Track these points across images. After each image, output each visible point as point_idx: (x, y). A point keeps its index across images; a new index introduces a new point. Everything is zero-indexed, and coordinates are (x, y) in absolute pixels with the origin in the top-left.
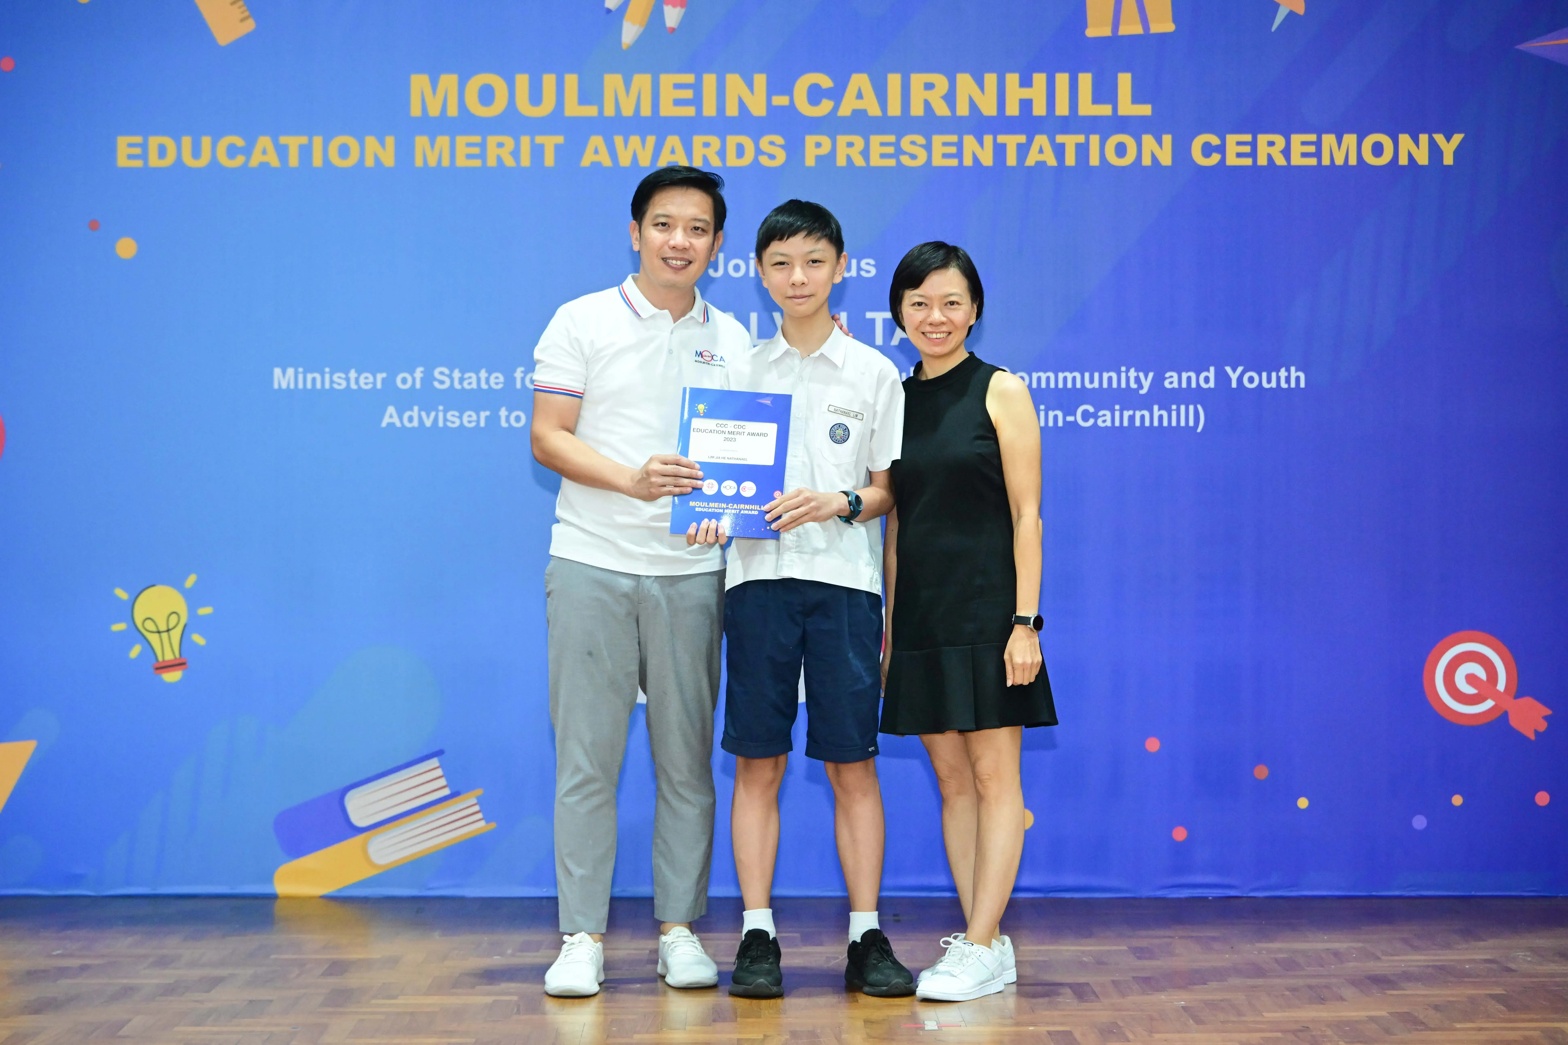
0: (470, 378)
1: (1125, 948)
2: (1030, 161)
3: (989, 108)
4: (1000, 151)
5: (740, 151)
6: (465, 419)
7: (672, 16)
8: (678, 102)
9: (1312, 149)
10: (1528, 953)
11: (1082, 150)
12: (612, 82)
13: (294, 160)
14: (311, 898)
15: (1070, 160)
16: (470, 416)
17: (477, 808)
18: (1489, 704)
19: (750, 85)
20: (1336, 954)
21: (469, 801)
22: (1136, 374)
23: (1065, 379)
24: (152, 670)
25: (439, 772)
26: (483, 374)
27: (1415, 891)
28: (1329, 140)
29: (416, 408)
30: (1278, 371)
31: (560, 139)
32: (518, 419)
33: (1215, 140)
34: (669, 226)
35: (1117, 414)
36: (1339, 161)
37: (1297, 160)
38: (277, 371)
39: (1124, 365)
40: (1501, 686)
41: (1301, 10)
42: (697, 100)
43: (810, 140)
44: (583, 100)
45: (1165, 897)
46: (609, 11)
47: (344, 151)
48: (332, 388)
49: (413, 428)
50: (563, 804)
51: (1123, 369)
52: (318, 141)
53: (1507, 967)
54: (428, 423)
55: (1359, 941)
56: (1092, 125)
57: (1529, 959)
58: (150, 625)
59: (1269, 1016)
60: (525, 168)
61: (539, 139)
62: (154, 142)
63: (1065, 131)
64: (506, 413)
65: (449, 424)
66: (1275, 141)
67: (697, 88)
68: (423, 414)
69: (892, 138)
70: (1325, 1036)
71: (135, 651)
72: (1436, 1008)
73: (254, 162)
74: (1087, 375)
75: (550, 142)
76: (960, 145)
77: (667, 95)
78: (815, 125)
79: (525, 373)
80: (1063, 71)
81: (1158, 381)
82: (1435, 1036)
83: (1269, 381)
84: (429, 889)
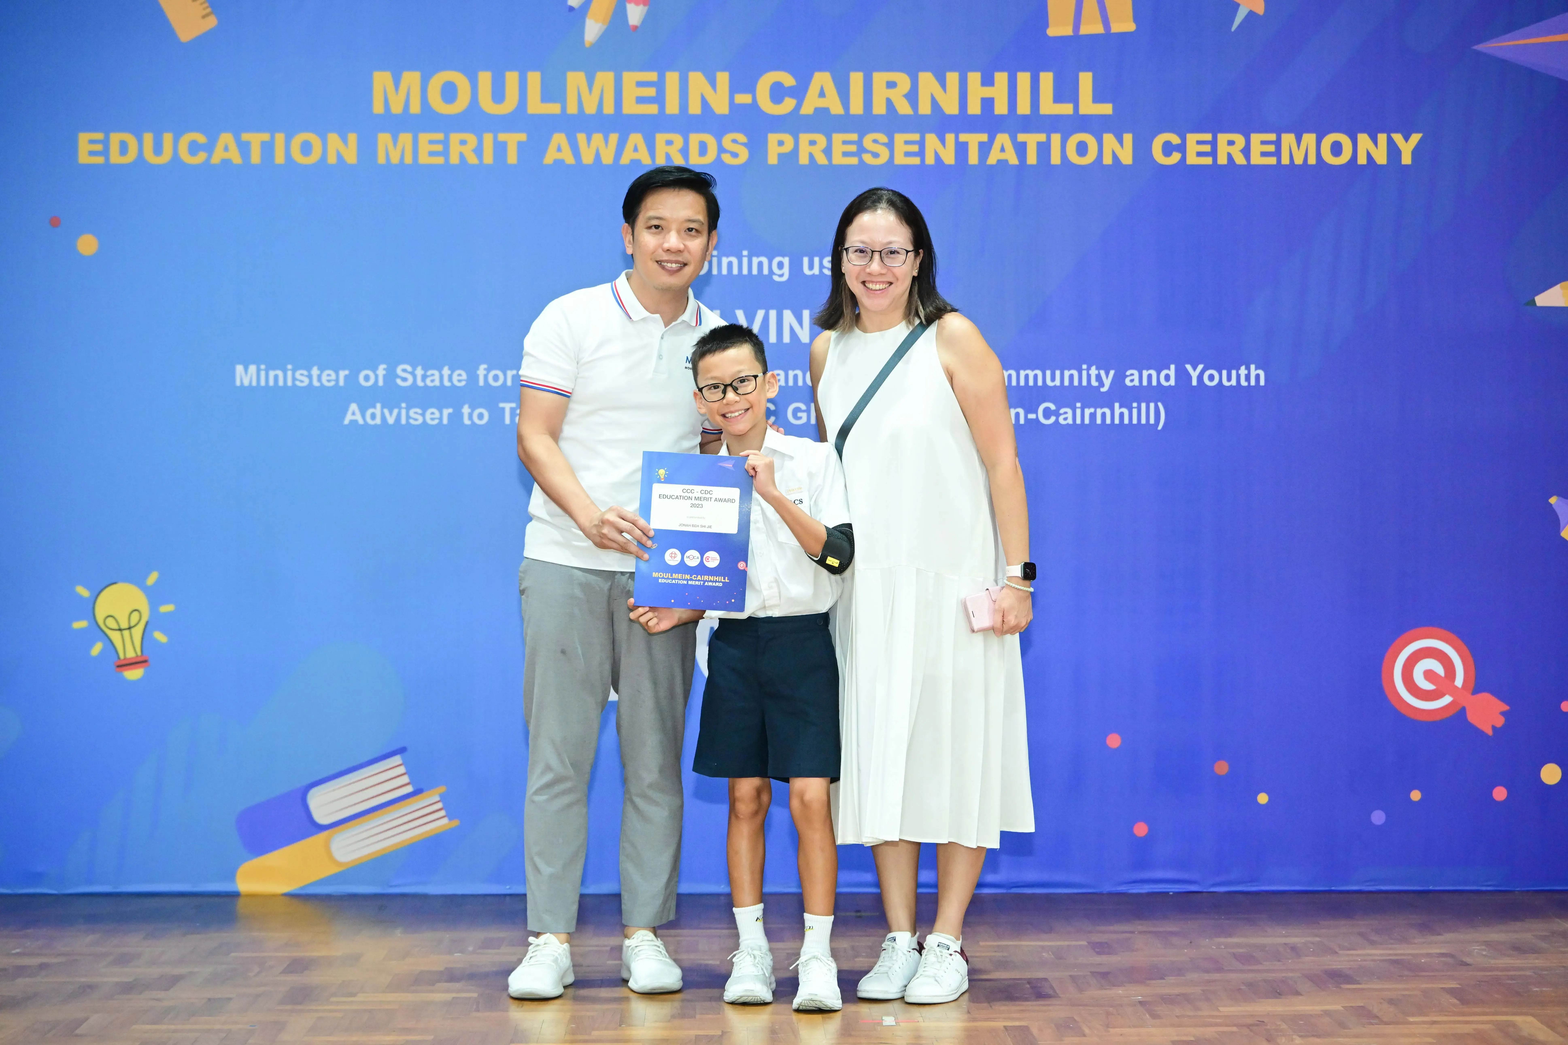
0: (433, 375)
1: (1085, 943)
2: (992, 160)
3: (951, 107)
4: (962, 149)
5: (703, 149)
6: (428, 416)
7: (635, 14)
8: (641, 100)
9: (1271, 148)
10: (1484, 947)
11: (1044, 149)
12: (575, 80)
13: (256, 157)
14: (273, 896)
15: (1032, 158)
16: (433, 413)
17: (440, 805)
18: (1447, 700)
19: (713, 84)
20: (1293, 948)
21: (432, 799)
22: (1097, 372)
23: (1027, 376)
24: (114, 667)
25: (402, 769)
26: (446, 371)
27: (1374, 885)
28: (1288, 139)
29: (378, 406)
30: (1238, 369)
31: (523, 137)
32: (481, 416)
33: (1175, 139)
34: (663, 229)
35: (1078, 411)
36: (1299, 161)
37: (1256, 159)
38: (239, 368)
39: (1085, 363)
40: (1459, 682)
41: (1260, 9)
42: (660, 99)
43: (773, 139)
44: (546, 98)
45: (1126, 893)
46: (571, 9)
47: (306, 148)
48: (294, 385)
49: (376, 426)
50: (533, 802)
51: (1084, 367)
52: (280, 138)
53: (1465, 962)
54: (391, 420)
55: (1316, 936)
56: (1053, 124)
57: (1484, 953)
58: (111, 623)
59: (1225, 1010)
60: (488, 166)
61: (502, 137)
62: (116, 138)
63: (1026, 130)
64: (469, 411)
65: (412, 421)
66: (1235, 141)
67: (660, 86)
68: (386, 411)
69: (854, 137)
70: (1281, 1030)
71: (97, 649)
72: (1391, 1002)
73: (216, 159)
74: (1048, 373)
75: (513, 140)
76: (922, 144)
77: (630, 92)
78: (778, 123)
79: (488, 370)
80: (1024, 70)
81: (1119, 378)
82: (1389, 1029)
83: (1229, 379)
84: (391, 886)
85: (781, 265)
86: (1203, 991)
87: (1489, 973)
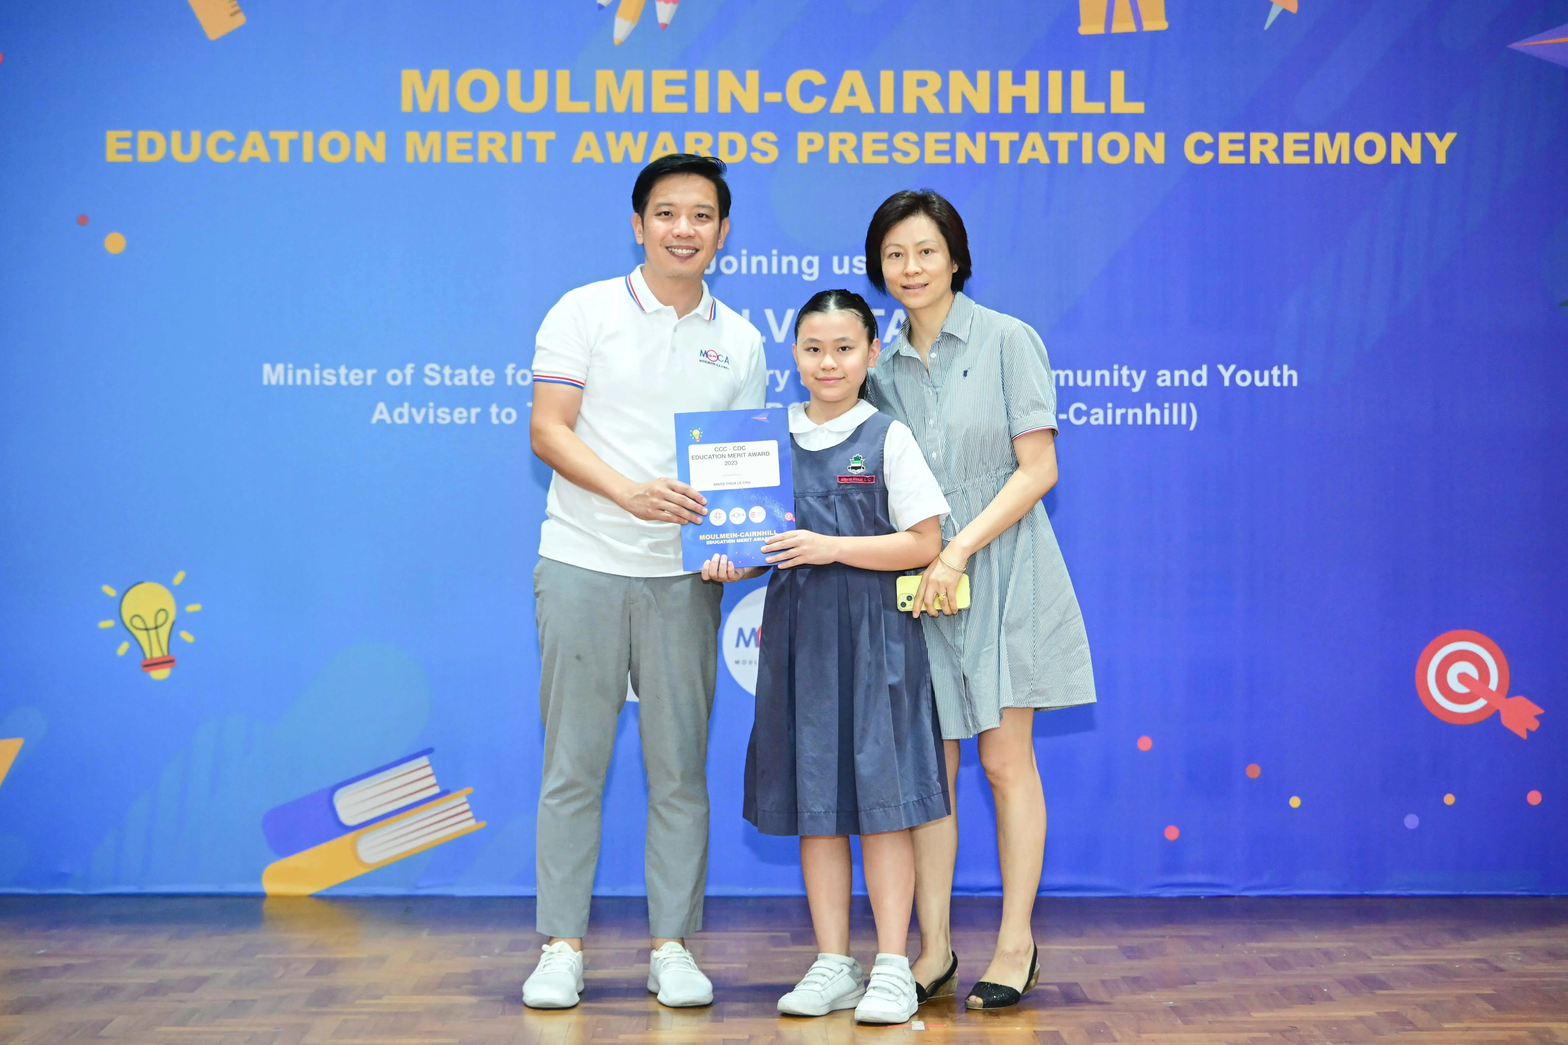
0: (461, 374)
1: (1115, 947)
2: (1023, 159)
3: (982, 106)
4: (993, 148)
5: (733, 147)
6: (456, 415)
7: (665, 13)
8: (670, 98)
9: (1305, 147)
10: (1518, 953)
11: (1075, 148)
12: (604, 78)
13: (284, 156)
14: (299, 897)
15: (1063, 157)
16: (460, 413)
17: (467, 807)
18: (1481, 703)
19: (743, 82)
20: (1327, 954)
21: (459, 800)
22: (1128, 372)
25: (429, 770)
26: (474, 371)
27: (1410, 890)
28: (1321, 138)
29: (406, 405)
30: (1270, 369)
31: (552, 135)
32: (509, 416)
33: (1207, 138)
34: (673, 215)
35: (1110, 412)
36: (1332, 160)
37: (1289, 158)
38: (267, 367)
39: (1116, 363)
40: (1493, 685)
41: (1293, 8)
42: (689, 98)
43: (803, 137)
44: (575, 96)
45: (1157, 897)
46: (601, 7)
47: (334, 146)
48: (321, 384)
49: (404, 425)
50: (545, 805)
51: (1116, 367)
52: (308, 136)
53: (1497, 967)
54: (419, 419)
55: (1351, 941)
56: (1085, 123)
57: (1519, 959)
58: (138, 622)
59: (1257, 1015)
60: (517, 164)
61: (531, 135)
62: (144, 136)
63: (1058, 128)
64: (497, 410)
65: (440, 421)
66: (1267, 139)
67: (689, 83)
68: (414, 410)
69: (884, 135)
70: (1314, 1037)
71: (123, 649)
72: (1425, 1008)
73: (244, 157)
74: (1079, 373)
75: (542, 138)
76: (952, 142)
77: (660, 91)
78: (808, 122)
79: (517, 369)
80: (1056, 68)
81: (1151, 379)
82: (1424, 1036)
83: (1262, 379)
84: (418, 888)
85: (810, 265)
86: (1235, 996)
87: (1525, 979)
